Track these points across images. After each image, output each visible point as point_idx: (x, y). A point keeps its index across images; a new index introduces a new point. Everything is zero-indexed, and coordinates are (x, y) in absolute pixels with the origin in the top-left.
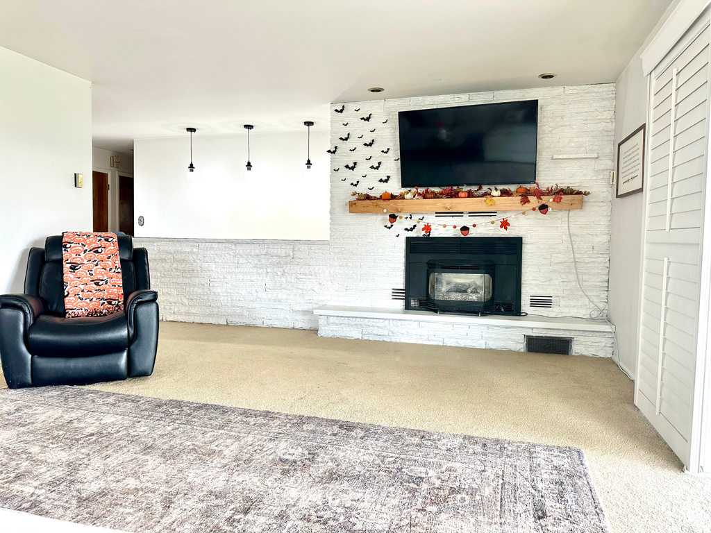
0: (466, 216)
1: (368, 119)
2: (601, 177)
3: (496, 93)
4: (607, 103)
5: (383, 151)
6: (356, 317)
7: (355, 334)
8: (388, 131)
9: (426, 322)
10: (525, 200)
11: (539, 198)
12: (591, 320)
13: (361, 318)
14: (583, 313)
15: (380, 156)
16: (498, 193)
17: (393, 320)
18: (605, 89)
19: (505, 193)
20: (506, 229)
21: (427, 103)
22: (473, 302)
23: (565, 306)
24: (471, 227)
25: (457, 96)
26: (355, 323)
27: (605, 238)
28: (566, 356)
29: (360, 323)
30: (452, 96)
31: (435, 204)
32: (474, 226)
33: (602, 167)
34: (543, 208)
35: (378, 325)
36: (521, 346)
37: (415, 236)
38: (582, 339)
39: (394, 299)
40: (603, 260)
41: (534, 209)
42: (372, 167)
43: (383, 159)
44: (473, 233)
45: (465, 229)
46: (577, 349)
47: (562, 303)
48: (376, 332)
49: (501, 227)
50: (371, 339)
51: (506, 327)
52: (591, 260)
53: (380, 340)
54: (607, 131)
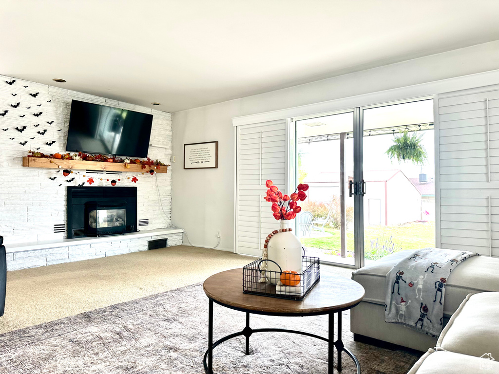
0: (105, 173)
1: (35, 96)
2: (167, 158)
3: (120, 102)
4: (168, 122)
5: (48, 122)
6: (41, 249)
7: (41, 263)
8: (51, 108)
9: (94, 243)
10: (143, 167)
11: (150, 166)
12: (168, 228)
13: (45, 249)
14: (162, 226)
15: (46, 126)
16: (129, 162)
17: (72, 246)
18: (168, 115)
19: (132, 162)
20: (135, 182)
21: (80, 97)
22: (117, 227)
23: (155, 224)
24: (117, 181)
25: (98, 98)
26: (41, 254)
27: (170, 188)
28: (165, 248)
29: (45, 253)
30: (96, 97)
31: (95, 165)
32: (119, 180)
33: (168, 153)
34: (152, 172)
35: (60, 252)
36: (146, 248)
37: (73, 185)
38: (171, 238)
39: (55, 232)
40: (169, 198)
41: (147, 172)
42: (39, 133)
43: (48, 128)
44: (118, 184)
45: (114, 182)
46: (170, 243)
47: (153, 222)
48: (58, 258)
49: (132, 181)
50: (55, 263)
51: (139, 238)
52: (165, 199)
53: (62, 263)
54: (169, 136)
